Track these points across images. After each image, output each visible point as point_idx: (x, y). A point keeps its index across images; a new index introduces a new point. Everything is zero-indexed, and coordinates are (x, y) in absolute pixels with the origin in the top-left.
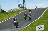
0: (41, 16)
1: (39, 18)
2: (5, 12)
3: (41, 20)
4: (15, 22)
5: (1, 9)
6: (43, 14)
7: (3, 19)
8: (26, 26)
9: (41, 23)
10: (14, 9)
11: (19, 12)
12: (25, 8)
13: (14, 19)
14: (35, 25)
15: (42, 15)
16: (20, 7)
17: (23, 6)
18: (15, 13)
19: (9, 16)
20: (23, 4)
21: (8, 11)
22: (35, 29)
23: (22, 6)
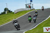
1: (47, 19)
3: (49, 21)
7: (9, 20)
8: (33, 27)
9: (49, 24)
17: (30, 6)
18: (22, 13)
20: (30, 4)
21: (15, 11)
22: (43, 30)
23: (29, 6)
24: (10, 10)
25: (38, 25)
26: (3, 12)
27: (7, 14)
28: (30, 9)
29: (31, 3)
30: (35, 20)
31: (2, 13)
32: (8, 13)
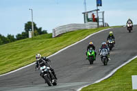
2: (45, 32)
5: (35, 25)
10: (69, 26)
11: (84, 35)
12: (103, 22)
16: (89, 20)
17: (96, 17)
20: (96, 12)
21: (54, 31)
23: (93, 16)
24: (40, 29)
26: (23, 33)
27: (32, 39)
28: (96, 26)
29: (98, 10)
30: (106, 57)
31: (19, 35)
32: (35, 35)
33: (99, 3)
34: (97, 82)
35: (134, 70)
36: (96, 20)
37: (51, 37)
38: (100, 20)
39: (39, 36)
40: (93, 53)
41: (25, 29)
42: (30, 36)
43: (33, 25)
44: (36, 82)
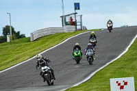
0: (127, 49)
3: (126, 61)
4: (43, 68)
5: (13, 29)
6: (132, 43)
7: (16, 59)
9: (126, 70)
12: (81, 25)
13: (41, 61)
14: (108, 75)
15: (129, 47)
16: (67, 24)
17: (74, 20)
18: (51, 40)
19: (34, 49)
21: (32, 34)
23: (72, 19)
25: (96, 72)
26: (1, 37)
27: (11, 43)
28: (74, 29)
29: (76, 13)
32: (13, 39)
33: (77, 6)
34: (75, 86)
35: (112, 73)
36: (74, 24)
37: (29, 41)
38: (78, 24)
39: (17, 40)
40: (79, 53)
41: (3, 33)
42: (8, 41)
43: (11, 29)
44: (14, 87)
